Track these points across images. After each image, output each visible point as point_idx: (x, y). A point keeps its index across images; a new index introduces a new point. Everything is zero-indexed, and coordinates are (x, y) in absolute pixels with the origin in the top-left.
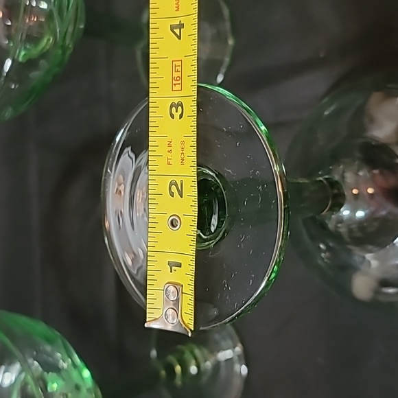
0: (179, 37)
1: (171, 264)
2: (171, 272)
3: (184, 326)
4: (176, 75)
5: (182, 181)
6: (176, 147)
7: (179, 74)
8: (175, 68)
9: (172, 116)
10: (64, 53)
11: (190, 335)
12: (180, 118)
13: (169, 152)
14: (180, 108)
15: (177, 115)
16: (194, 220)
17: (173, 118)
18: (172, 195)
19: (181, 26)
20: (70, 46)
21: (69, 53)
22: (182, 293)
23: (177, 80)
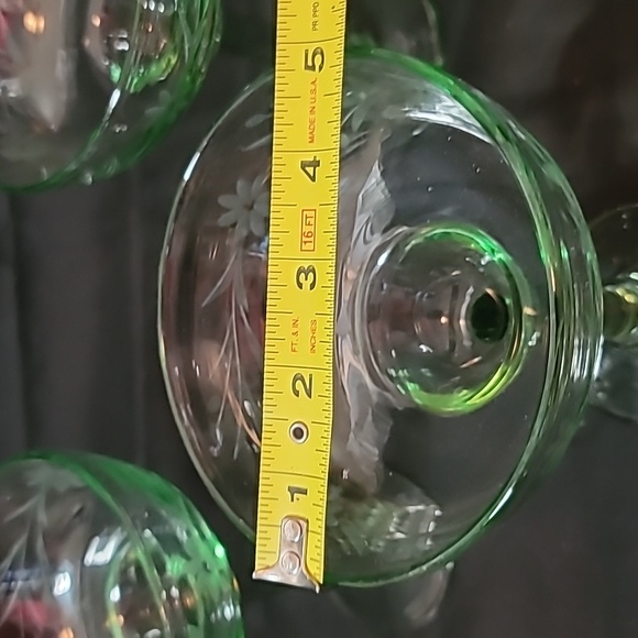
0: (313, 179)
1: (293, 491)
2: (292, 500)
3: (308, 577)
4: (307, 229)
5: (311, 375)
6: (305, 328)
7: (311, 229)
8: (305, 220)
9: (300, 286)
10: (193, 81)
11: (317, 590)
12: (311, 289)
13: (293, 334)
14: (311, 274)
15: (307, 284)
16: (326, 431)
17: (301, 288)
18: (297, 393)
19: (316, 164)
20: (203, 70)
21: (200, 80)
22: (307, 531)
23: (308, 237)
